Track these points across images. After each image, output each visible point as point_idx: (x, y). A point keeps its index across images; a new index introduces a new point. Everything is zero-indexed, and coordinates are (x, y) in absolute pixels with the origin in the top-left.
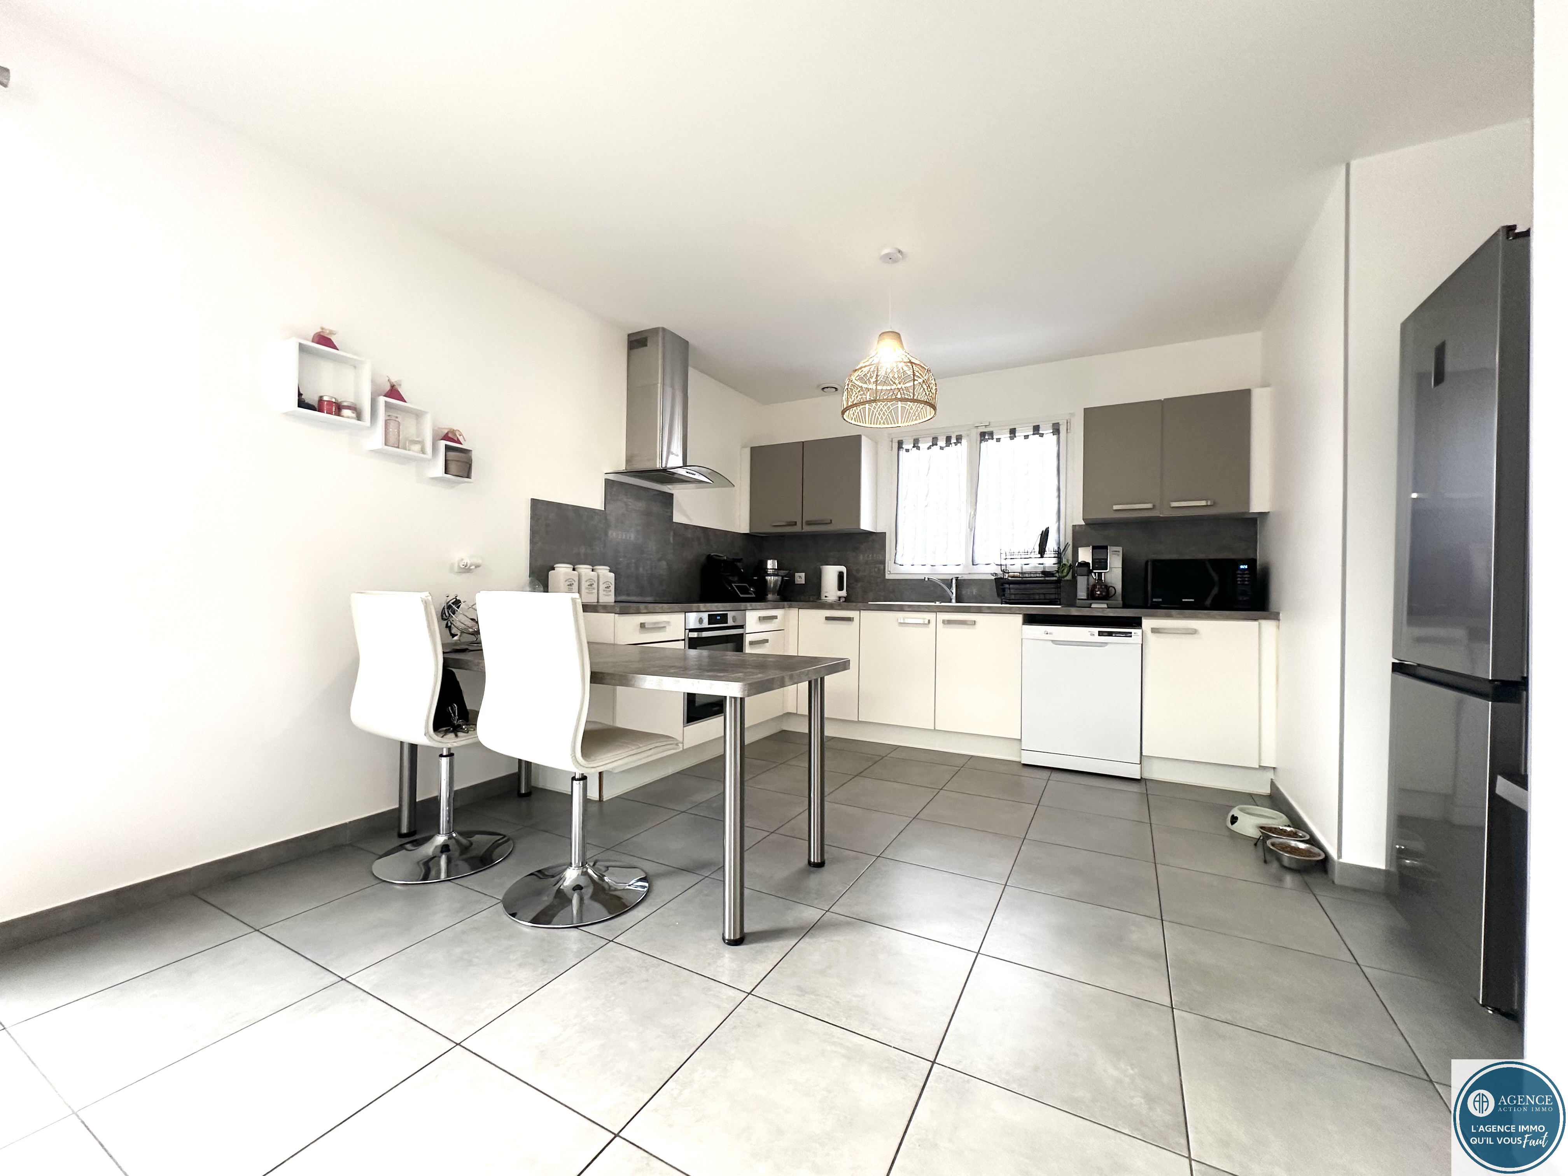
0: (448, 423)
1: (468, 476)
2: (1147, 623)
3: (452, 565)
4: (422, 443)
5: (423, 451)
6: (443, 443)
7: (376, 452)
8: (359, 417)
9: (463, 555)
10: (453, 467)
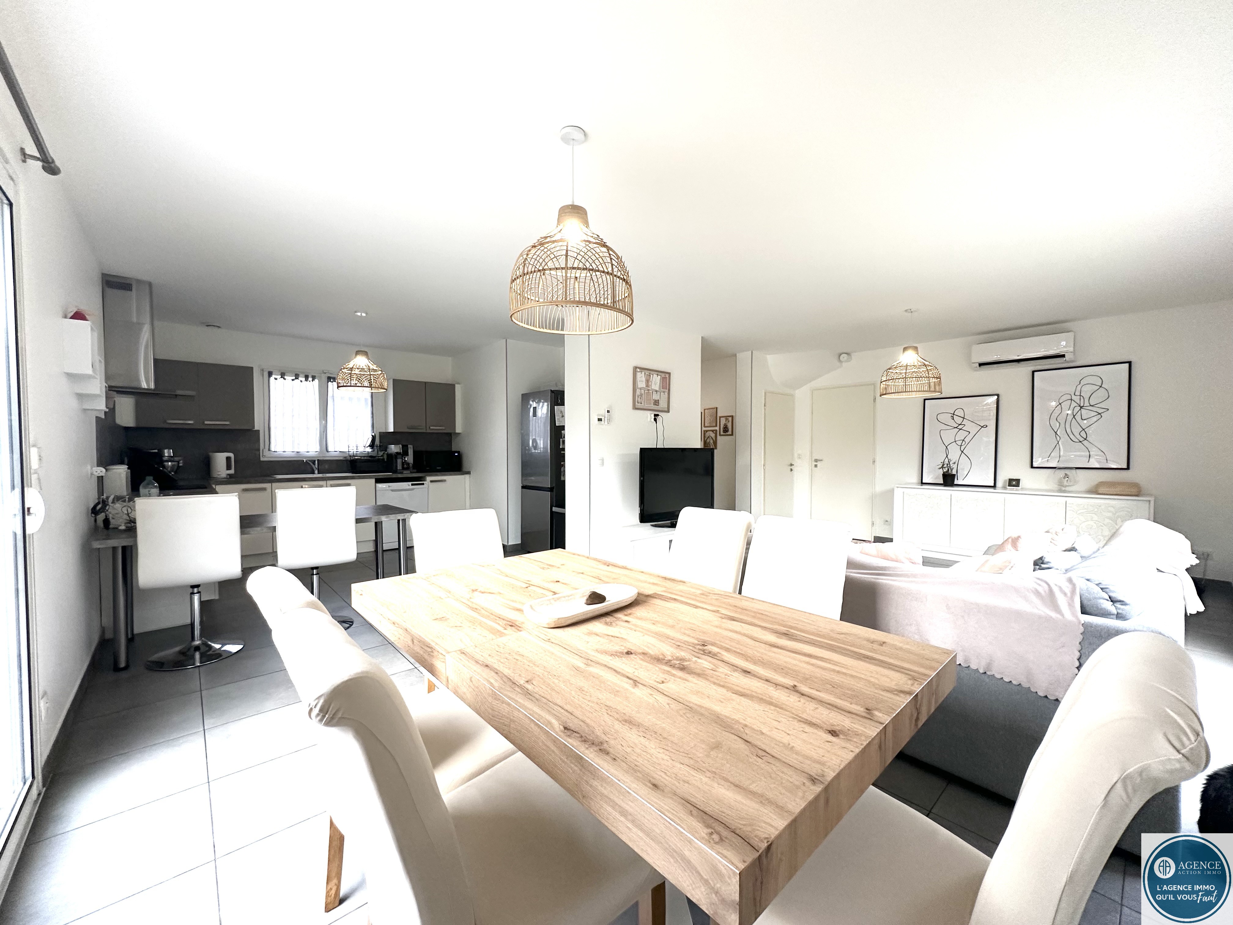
2: (429, 479)
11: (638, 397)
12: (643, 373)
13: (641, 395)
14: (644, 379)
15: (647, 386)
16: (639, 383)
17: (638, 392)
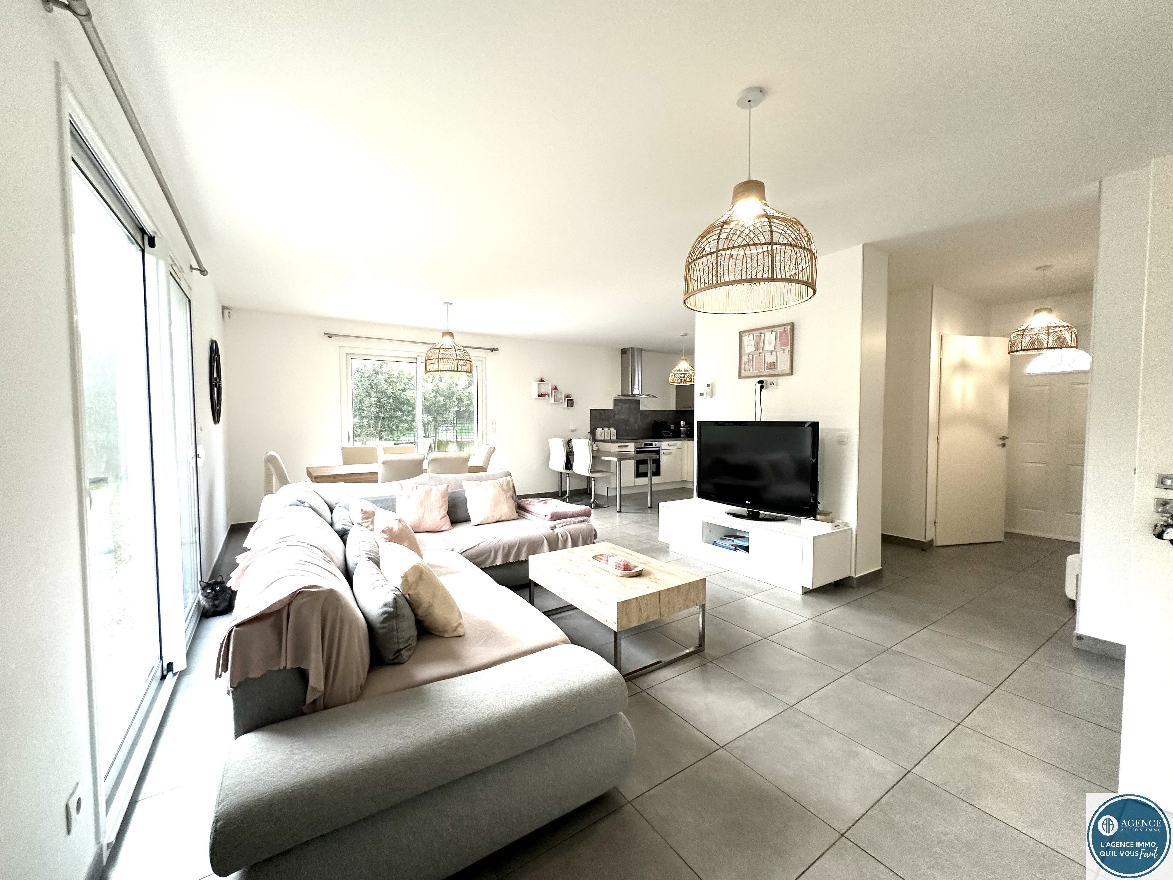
0: (568, 392)
1: (573, 406)
3: (569, 430)
4: (562, 400)
5: (562, 402)
6: (567, 399)
7: (552, 404)
8: (549, 397)
9: (572, 427)
10: (569, 405)
11: (745, 364)
12: (751, 336)
13: (749, 361)
14: (753, 342)
15: (757, 349)
16: (746, 348)
17: (745, 359)
